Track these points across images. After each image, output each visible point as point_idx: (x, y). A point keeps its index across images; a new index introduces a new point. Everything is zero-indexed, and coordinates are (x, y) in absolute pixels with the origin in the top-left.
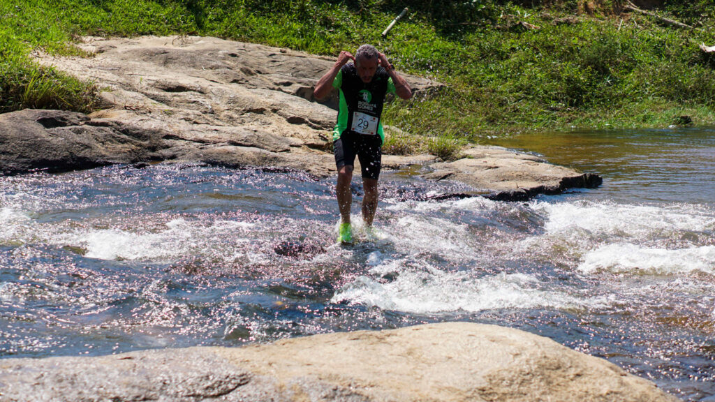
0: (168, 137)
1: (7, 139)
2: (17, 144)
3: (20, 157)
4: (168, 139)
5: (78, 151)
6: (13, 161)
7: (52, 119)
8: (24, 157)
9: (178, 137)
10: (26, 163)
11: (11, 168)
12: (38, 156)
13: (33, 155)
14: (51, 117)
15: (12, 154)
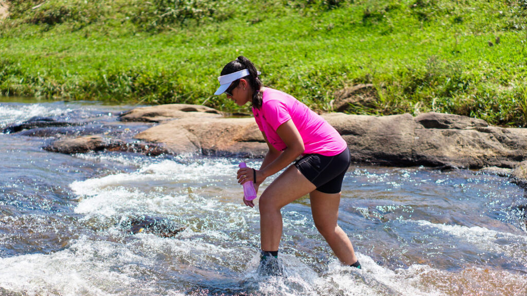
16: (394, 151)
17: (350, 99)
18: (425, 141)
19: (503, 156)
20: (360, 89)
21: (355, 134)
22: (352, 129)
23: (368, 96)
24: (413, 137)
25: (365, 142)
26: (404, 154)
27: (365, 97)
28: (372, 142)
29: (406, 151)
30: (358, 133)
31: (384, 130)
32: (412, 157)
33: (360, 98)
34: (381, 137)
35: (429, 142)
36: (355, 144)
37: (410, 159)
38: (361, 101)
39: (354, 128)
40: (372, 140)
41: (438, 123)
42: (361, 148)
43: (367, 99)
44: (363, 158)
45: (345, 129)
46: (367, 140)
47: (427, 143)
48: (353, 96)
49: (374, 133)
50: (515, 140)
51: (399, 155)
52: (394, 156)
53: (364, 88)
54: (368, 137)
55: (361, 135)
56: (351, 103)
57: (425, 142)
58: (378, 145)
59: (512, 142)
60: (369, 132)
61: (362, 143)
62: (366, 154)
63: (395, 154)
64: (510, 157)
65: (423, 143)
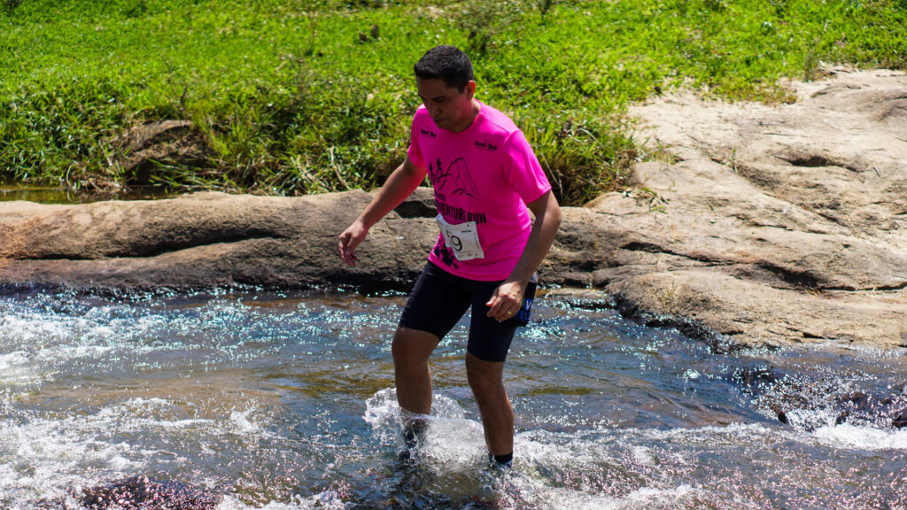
0: (634, 246)
1: (297, 233)
2: (310, 242)
3: (307, 263)
4: (633, 250)
5: (415, 261)
6: (291, 270)
7: (419, 203)
8: (311, 264)
9: (659, 247)
10: (312, 274)
11: (281, 280)
12: (336, 265)
13: (329, 262)
14: (420, 200)
15: (295, 258)
16: (365, 265)
17: (150, 151)
18: (417, 243)
19: (563, 265)
20: (167, 131)
21: (276, 236)
22: (267, 226)
23: (185, 144)
24: (391, 238)
25: (301, 250)
26: (385, 271)
27: (178, 146)
28: (314, 249)
29: (387, 265)
30: (282, 233)
31: (332, 225)
32: (401, 275)
33: (170, 149)
34: (330, 240)
35: (426, 244)
36: (281, 255)
37: (398, 279)
38: (173, 155)
39: (272, 224)
40: (313, 246)
41: (425, 206)
42: (294, 263)
43: (184, 150)
44: (303, 281)
45: (253, 226)
46: (304, 246)
47: (423, 247)
48: (156, 146)
49: (313, 232)
50: (574, 233)
51: (376, 272)
52: (366, 274)
53: (176, 129)
54: (305, 241)
55: (289, 238)
56: (152, 158)
57: (419, 245)
58: (328, 255)
59: (569, 237)
60: (302, 230)
61: (296, 253)
62: (308, 274)
63: (367, 270)
64: (574, 264)
65: (414, 248)
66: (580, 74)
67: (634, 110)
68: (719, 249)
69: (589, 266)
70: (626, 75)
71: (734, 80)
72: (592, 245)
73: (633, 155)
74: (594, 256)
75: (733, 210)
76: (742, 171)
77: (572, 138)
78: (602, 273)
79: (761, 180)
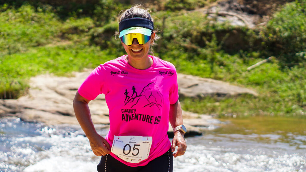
4: (26, 109)
66: (18, 70)
67: (32, 79)
68: (47, 108)
69: (14, 113)
70: (31, 70)
71: (60, 72)
72: (15, 108)
73: (29, 88)
74: (16, 110)
75: (53, 100)
76: (57, 92)
77: (13, 84)
78: (17, 114)
79: (61, 94)
